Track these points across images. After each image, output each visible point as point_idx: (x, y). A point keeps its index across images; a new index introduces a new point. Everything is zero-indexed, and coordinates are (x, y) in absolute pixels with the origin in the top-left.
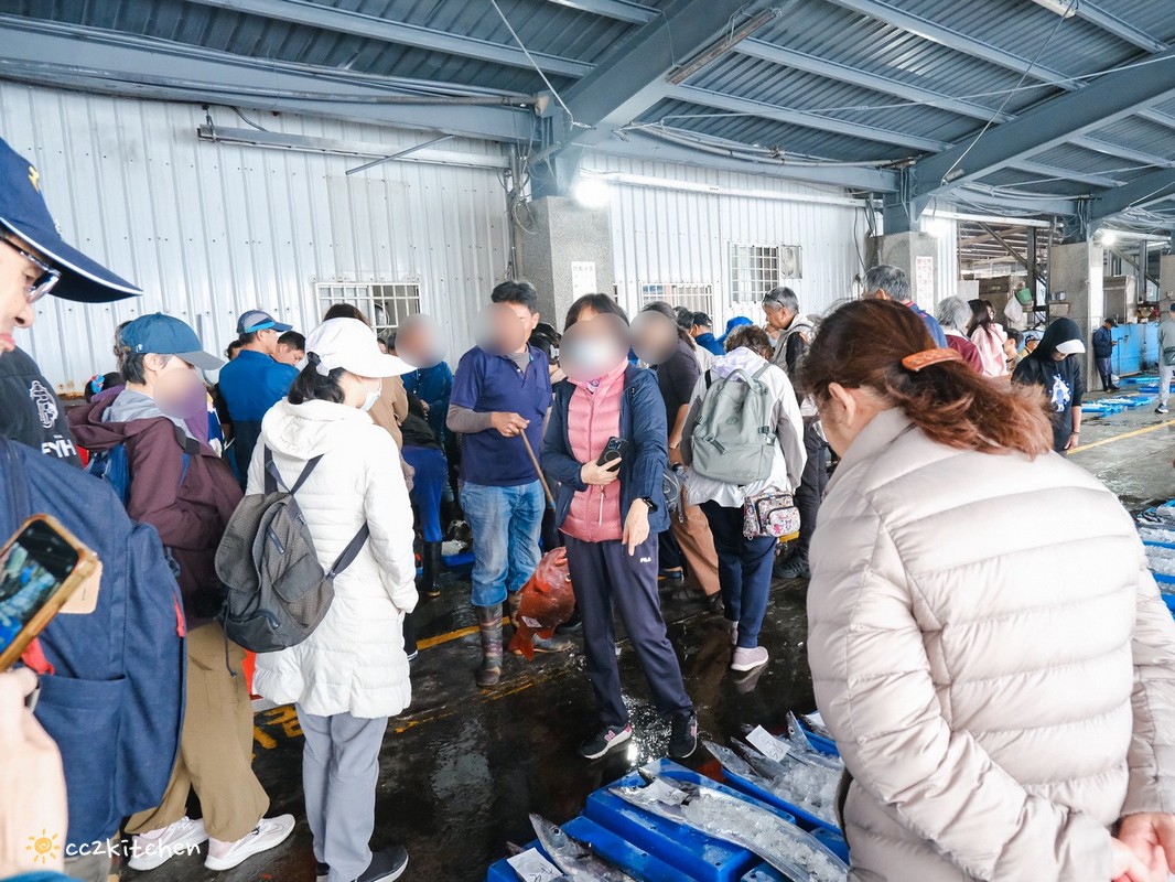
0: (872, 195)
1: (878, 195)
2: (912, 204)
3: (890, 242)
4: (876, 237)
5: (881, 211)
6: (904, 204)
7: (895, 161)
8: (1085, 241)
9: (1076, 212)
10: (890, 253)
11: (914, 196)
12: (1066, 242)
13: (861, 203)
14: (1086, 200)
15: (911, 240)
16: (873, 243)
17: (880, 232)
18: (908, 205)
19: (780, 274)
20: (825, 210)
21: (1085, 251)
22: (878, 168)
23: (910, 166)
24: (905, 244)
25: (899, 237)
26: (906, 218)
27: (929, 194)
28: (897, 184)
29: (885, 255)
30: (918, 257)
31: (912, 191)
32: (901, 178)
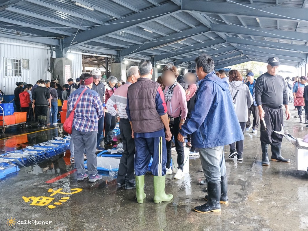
0: (52, 46)
1: (54, 46)
2: (64, 50)
3: (57, 60)
4: (53, 58)
5: (55, 51)
6: (61, 49)
7: (57, 37)
8: (120, 62)
9: (117, 54)
10: (57, 64)
11: (64, 48)
12: (115, 62)
13: (49, 48)
14: (120, 51)
15: (63, 60)
16: (52, 60)
17: (54, 57)
18: (62, 50)
19: (22, 68)
20: (37, 49)
21: (120, 65)
22: (53, 39)
23: (63, 39)
24: (61, 61)
25: (60, 59)
26: (62, 54)
27: (68, 47)
28: (59, 44)
29: (56, 64)
30: (65, 65)
31: (63, 46)
32: (61, 42)
